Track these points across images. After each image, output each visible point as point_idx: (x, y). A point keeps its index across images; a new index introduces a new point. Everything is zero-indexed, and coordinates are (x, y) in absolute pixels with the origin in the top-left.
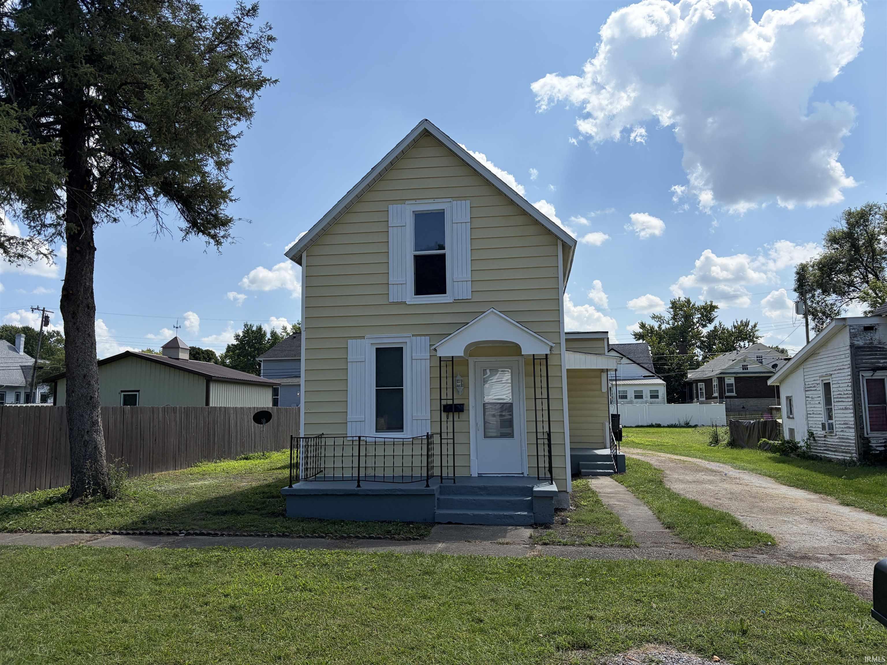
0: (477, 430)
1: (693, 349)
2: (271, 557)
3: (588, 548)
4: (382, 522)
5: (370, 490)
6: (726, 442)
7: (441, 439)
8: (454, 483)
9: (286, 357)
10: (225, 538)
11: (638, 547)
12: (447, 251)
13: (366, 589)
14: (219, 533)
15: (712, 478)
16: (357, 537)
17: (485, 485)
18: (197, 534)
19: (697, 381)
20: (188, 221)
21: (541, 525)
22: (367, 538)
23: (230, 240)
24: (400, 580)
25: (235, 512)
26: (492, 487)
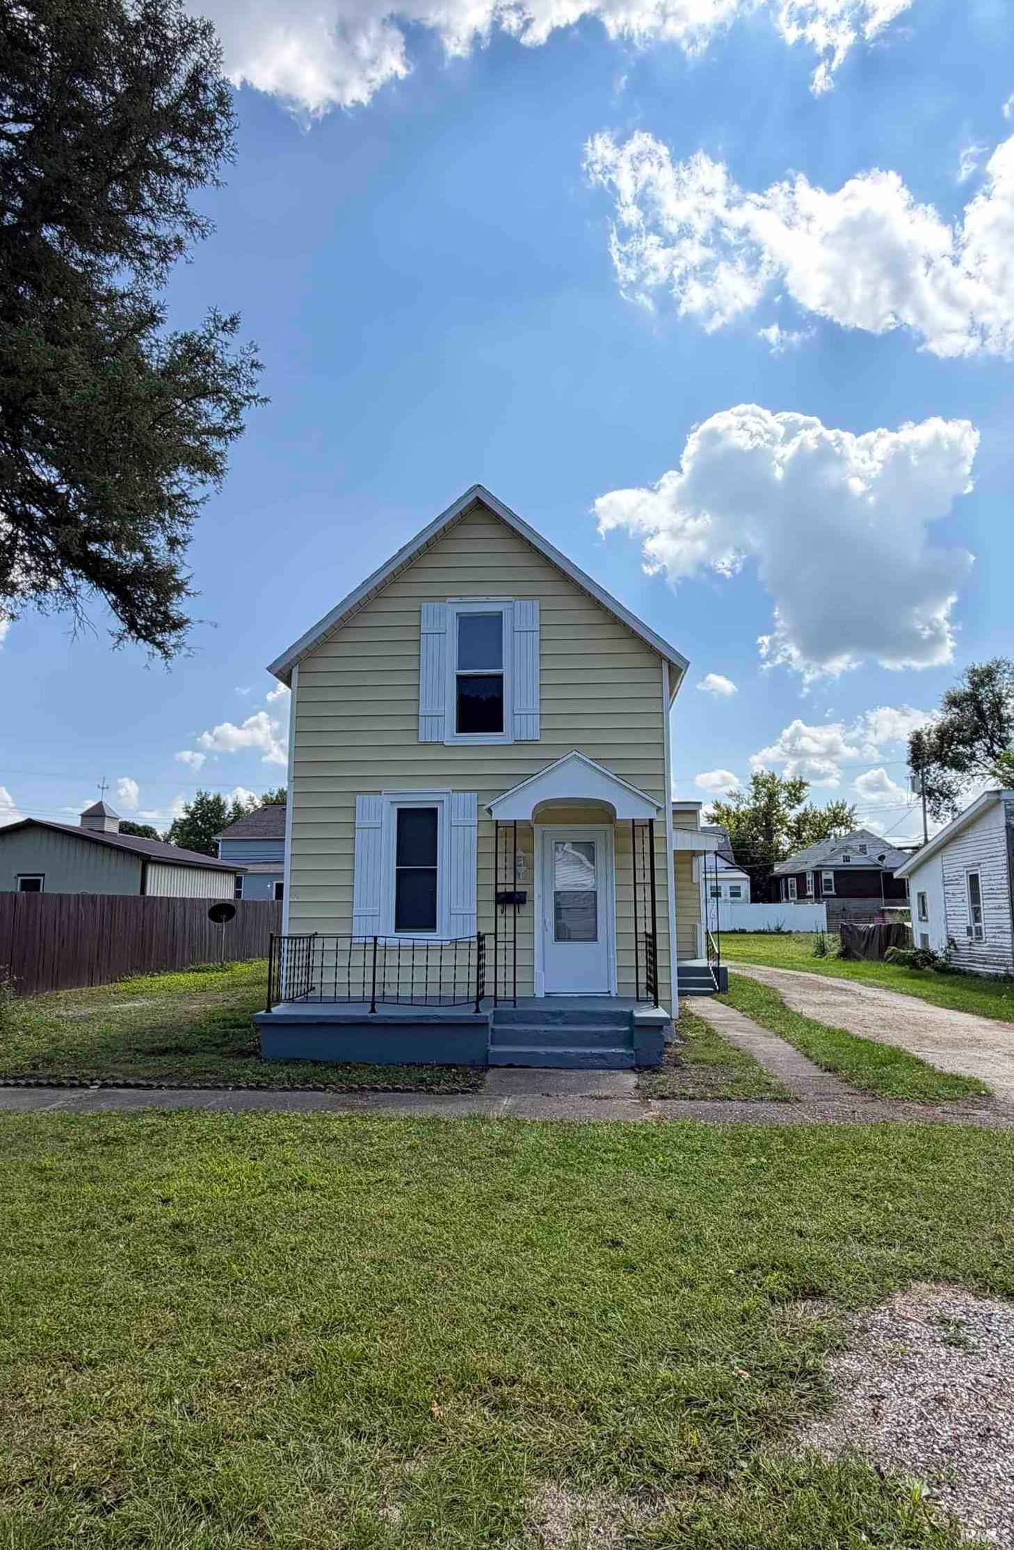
0: (545, 929)
1: (779, 836)
2: (241, 1126)
3: (727, 1103)
4: (409, 1065)
5: (390, 1017)
6: (835, 952)
7: (496, 942)
8: (515, 1006)
9: (254, 835)
10: (165, 1092)
11: (800, 1101)
12: (505, 671)
13: (407, 1184)
14: (155, 1084)
15: (845, 998)
16: (376, 1090)
17: (562, 1009)
18: (118, 1086)
19: (786, 876)
20: (122, 620)
21: (648, 1067)
22: (391, 1091)
23: (184, 651)
24: (462, 1165)
25: (181, 1050)
26: (573, 1012)
